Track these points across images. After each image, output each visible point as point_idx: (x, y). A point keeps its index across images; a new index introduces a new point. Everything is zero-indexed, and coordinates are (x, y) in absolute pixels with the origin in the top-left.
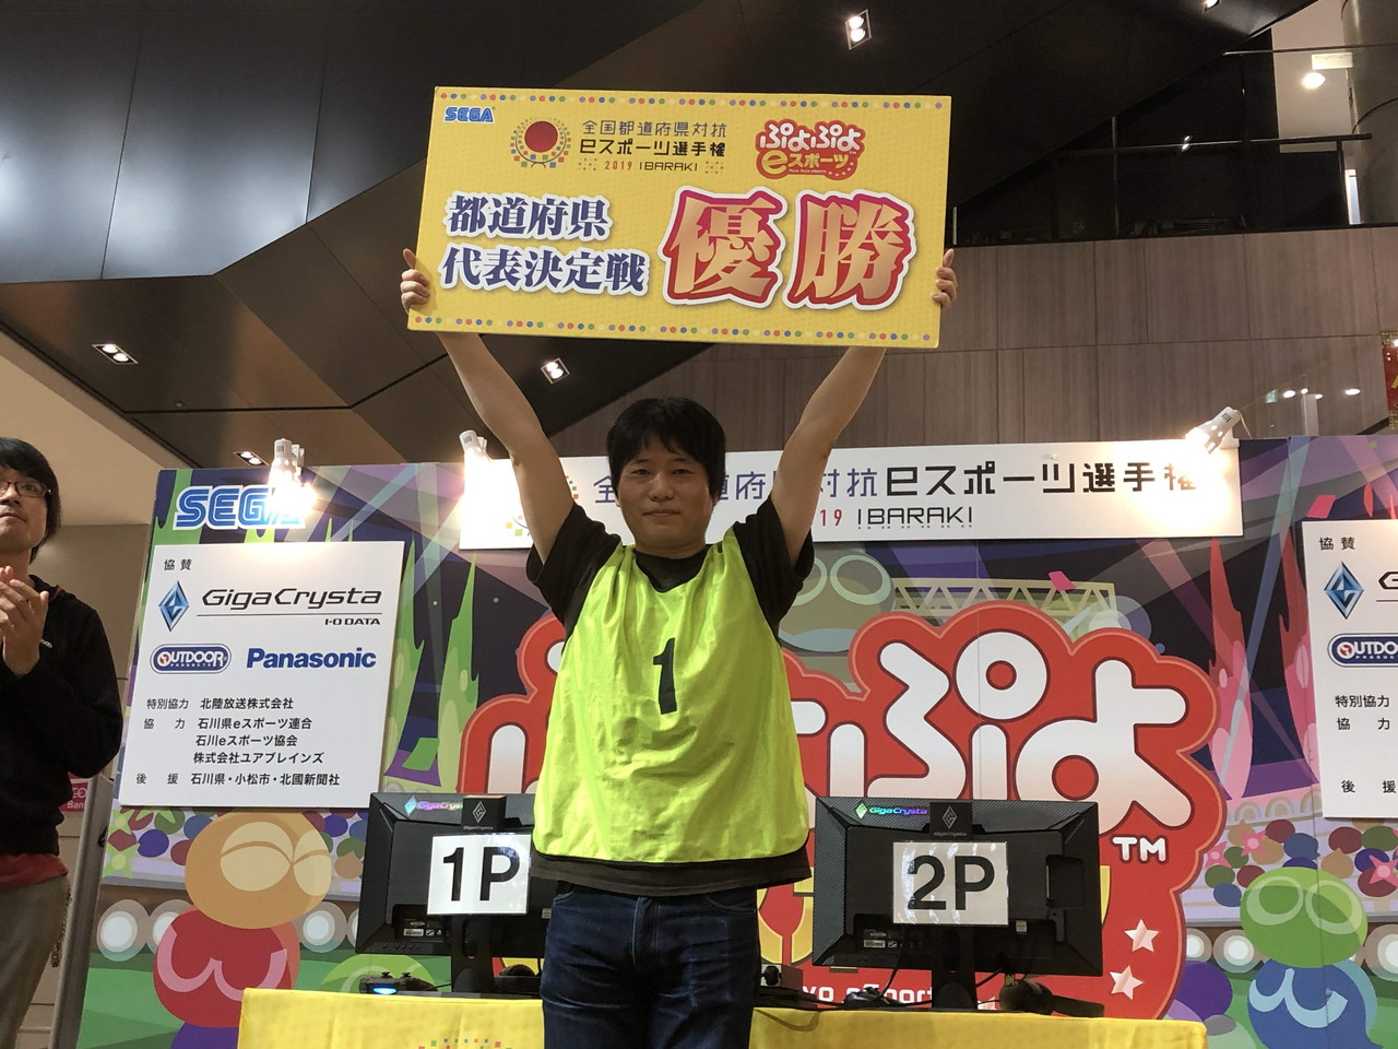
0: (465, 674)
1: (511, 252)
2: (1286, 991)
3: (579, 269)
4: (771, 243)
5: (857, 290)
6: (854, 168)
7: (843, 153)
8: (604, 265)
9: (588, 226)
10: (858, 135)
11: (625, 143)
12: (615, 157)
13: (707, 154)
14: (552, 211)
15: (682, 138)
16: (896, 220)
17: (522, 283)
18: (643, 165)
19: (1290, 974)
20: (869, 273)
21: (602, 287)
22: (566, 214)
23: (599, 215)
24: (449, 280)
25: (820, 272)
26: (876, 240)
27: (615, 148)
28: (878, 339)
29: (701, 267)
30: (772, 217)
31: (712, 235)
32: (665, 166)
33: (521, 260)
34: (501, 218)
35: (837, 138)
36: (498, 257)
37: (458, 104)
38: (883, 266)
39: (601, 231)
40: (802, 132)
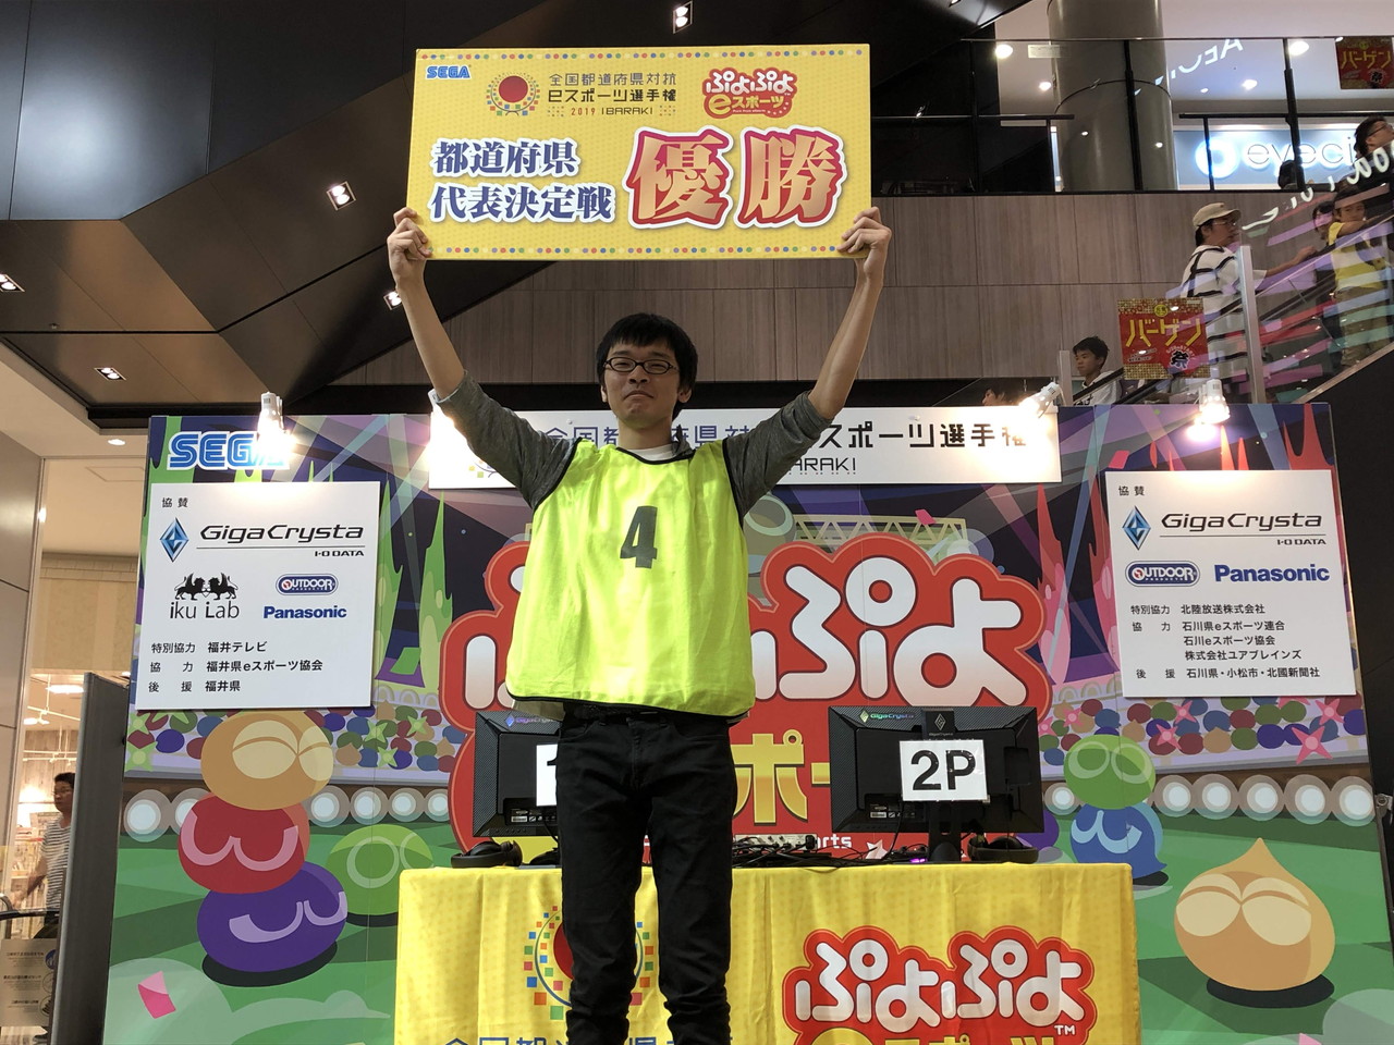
0: (440, 594)
1: (492, 187)
2: (1097, 827)
3: (553, 201)
4: (721, 173)
5: (798, 210)
6: (789, 107)
7: (779, 95)
8: (574, 200)
9: (559, 164)
10: (791, 79)
11: (588, 92)
12: (580, 104)
13: (660, 100)
14: (526, 153)
15: (637, 87)
16: (828, 150)
17: (503, 215)
18: (605, 110)
19: (1100, 814)
20: (807, 196)
21: (574, 216)
22: (539, 154)
23: (568, 155)
24: (438, 215)
25: (765, 196)
26: (811, 167)
27: (579, 96)
28: (818, 251)
29: (660, 196)
30: (720, 151)
31: (668, 168)
32: (623, 111)
33: (502, 195)
34: (481, 160)
35: (773, 82)
36: (481, 194)
37: (438, 63)
38: (820, 188)
39: (571, 169)
40: (742, 78)
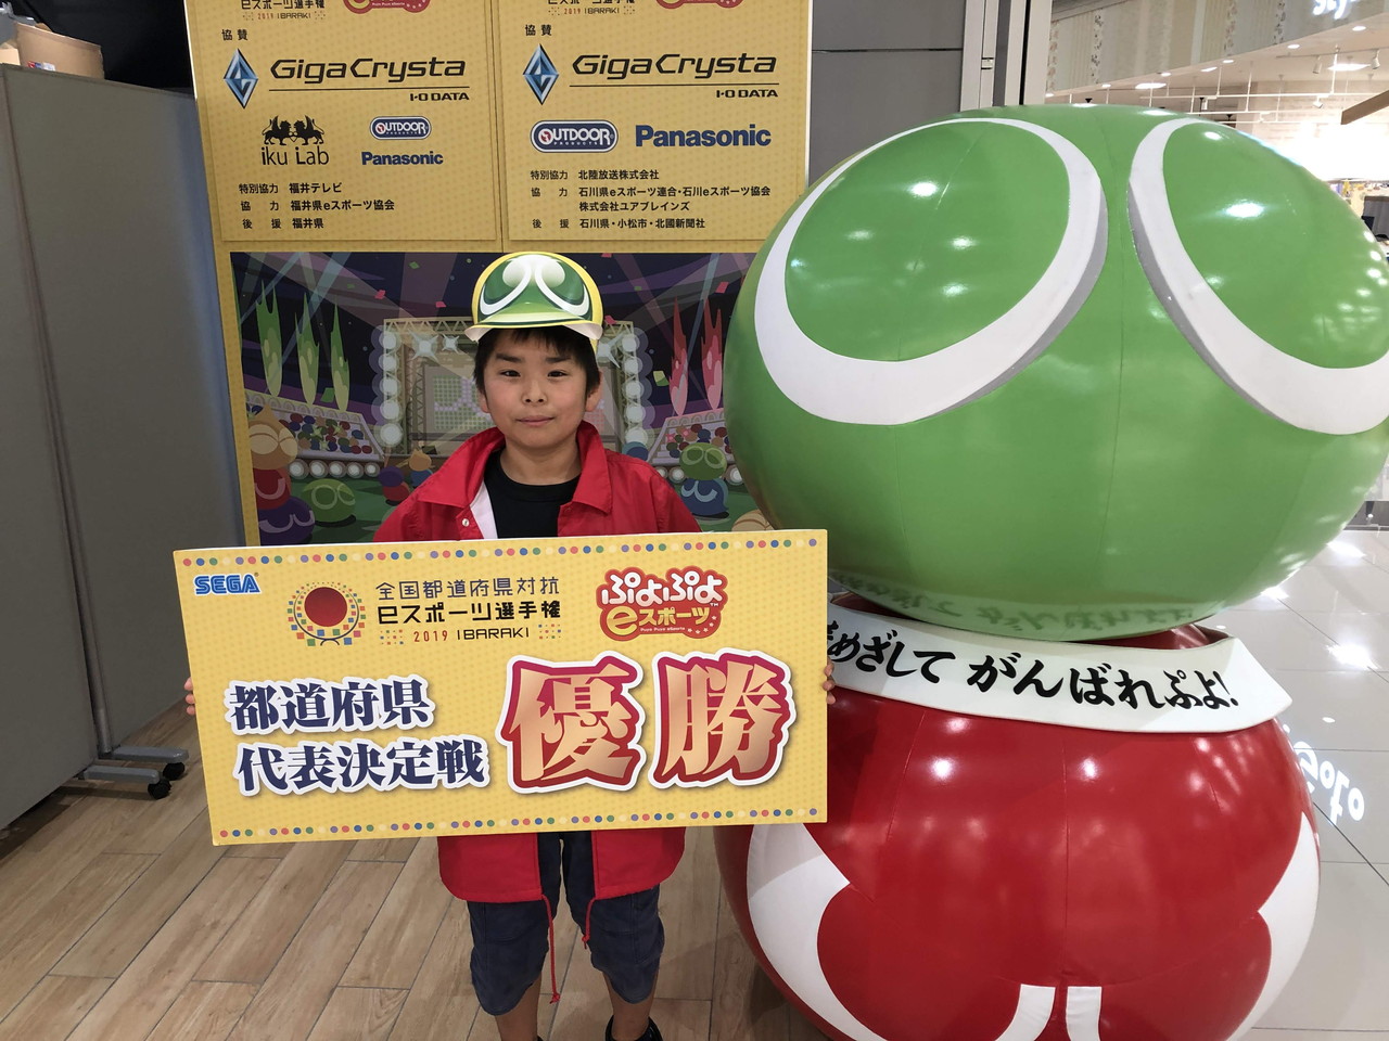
1: (318, 748)
3: (403, 762)
4: (628, 716)
5: (733, 764)
6: (717, 623)
7: (703, 606)
8: (433, 759)
9: (406, 711)
10: (719, 582)
11: (434, 608)
12: (424, 626)
13: (538, 616)
14: (358, 697)
15: (504, 598)
16: (771, 682)
17: (339, 782)
18: (462, 634)
20: (744, 744)
21: (435, 780)
22: (375, 699)
23: (417, 697)
24: (249, 786)
25: (688, 746)
26: (749, 706)
27: (422, 615)
28: (759, 816)
29: (549, 749)
30: (626, 687)
31: (556, 711)
32: (489, 633)
33: (332, 757)
34: (296, 710)
35: (695, 587)
36: (304, 756)
37: (209, 572)
38: (760, 734)
39: (423, 717)
40: (651, 582)
